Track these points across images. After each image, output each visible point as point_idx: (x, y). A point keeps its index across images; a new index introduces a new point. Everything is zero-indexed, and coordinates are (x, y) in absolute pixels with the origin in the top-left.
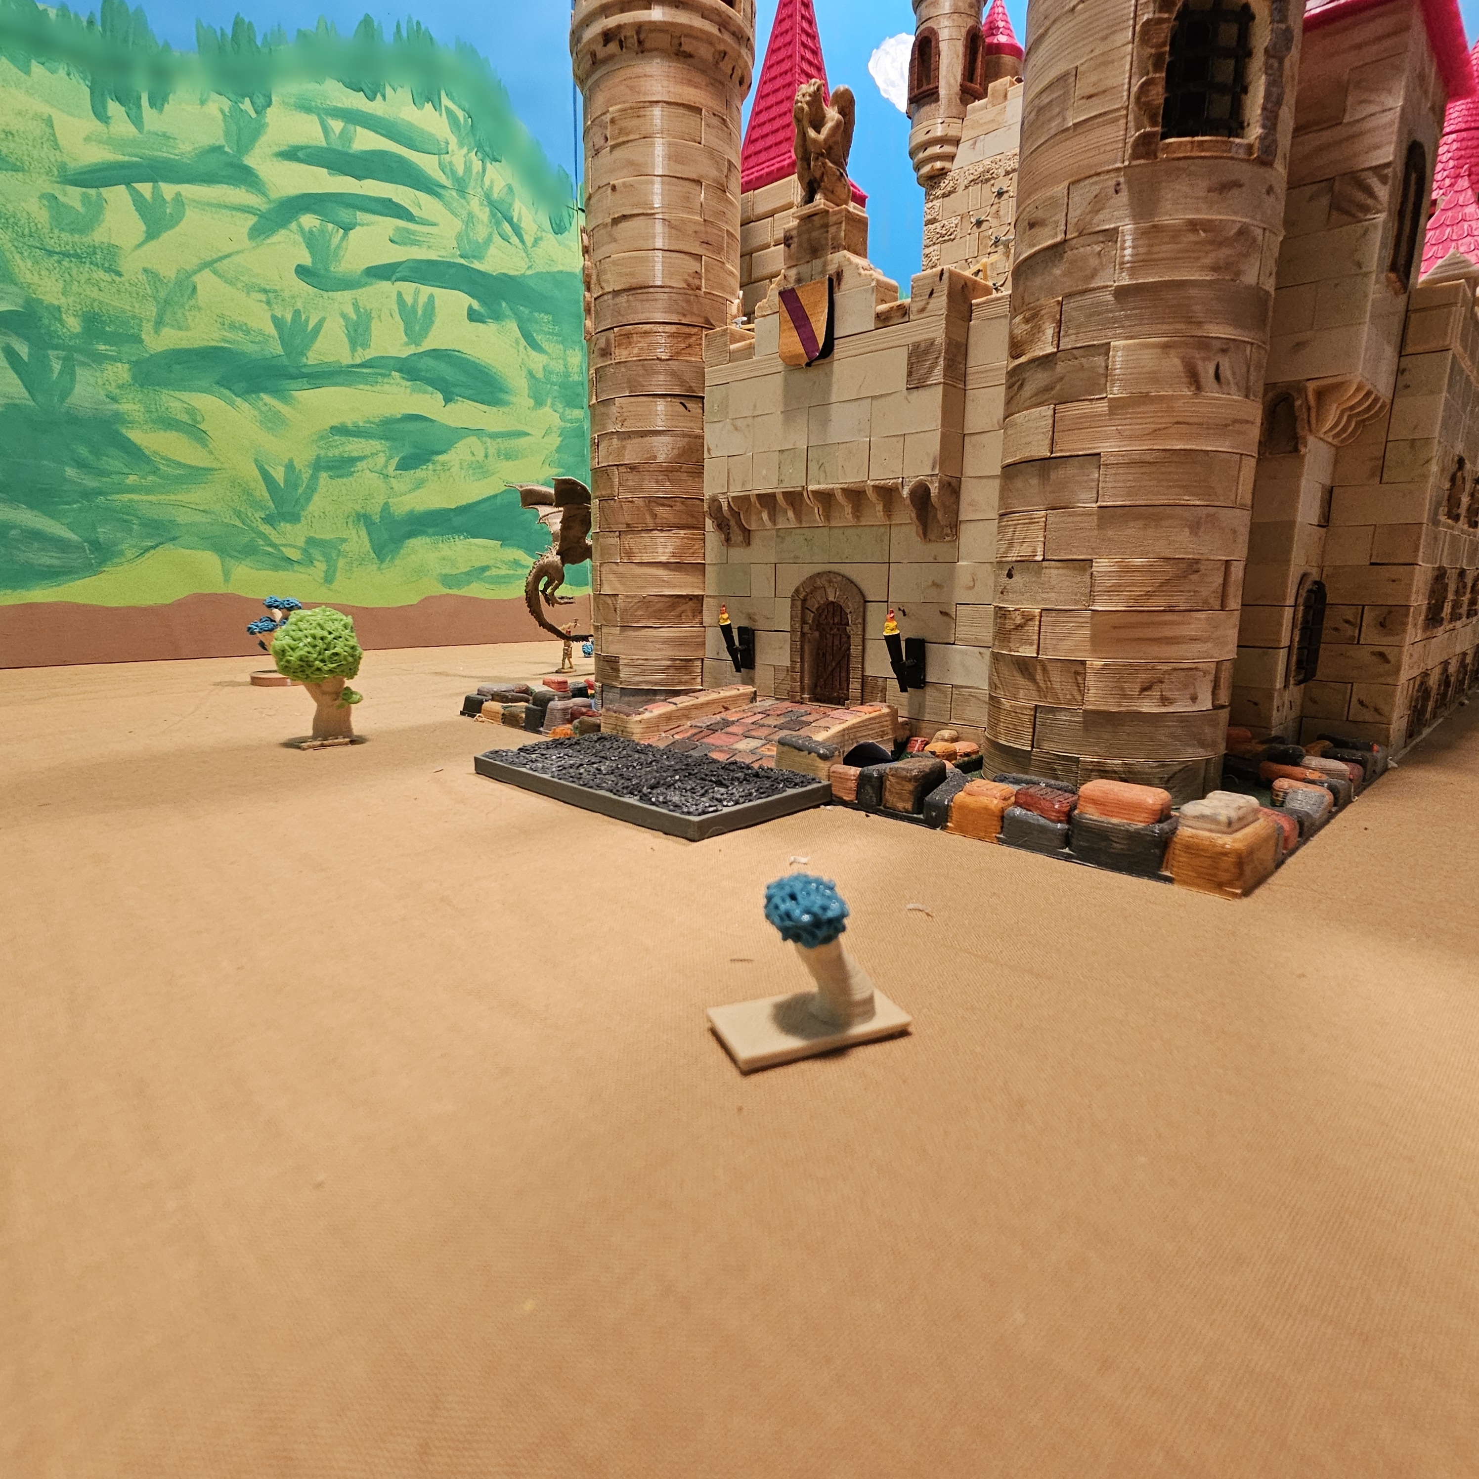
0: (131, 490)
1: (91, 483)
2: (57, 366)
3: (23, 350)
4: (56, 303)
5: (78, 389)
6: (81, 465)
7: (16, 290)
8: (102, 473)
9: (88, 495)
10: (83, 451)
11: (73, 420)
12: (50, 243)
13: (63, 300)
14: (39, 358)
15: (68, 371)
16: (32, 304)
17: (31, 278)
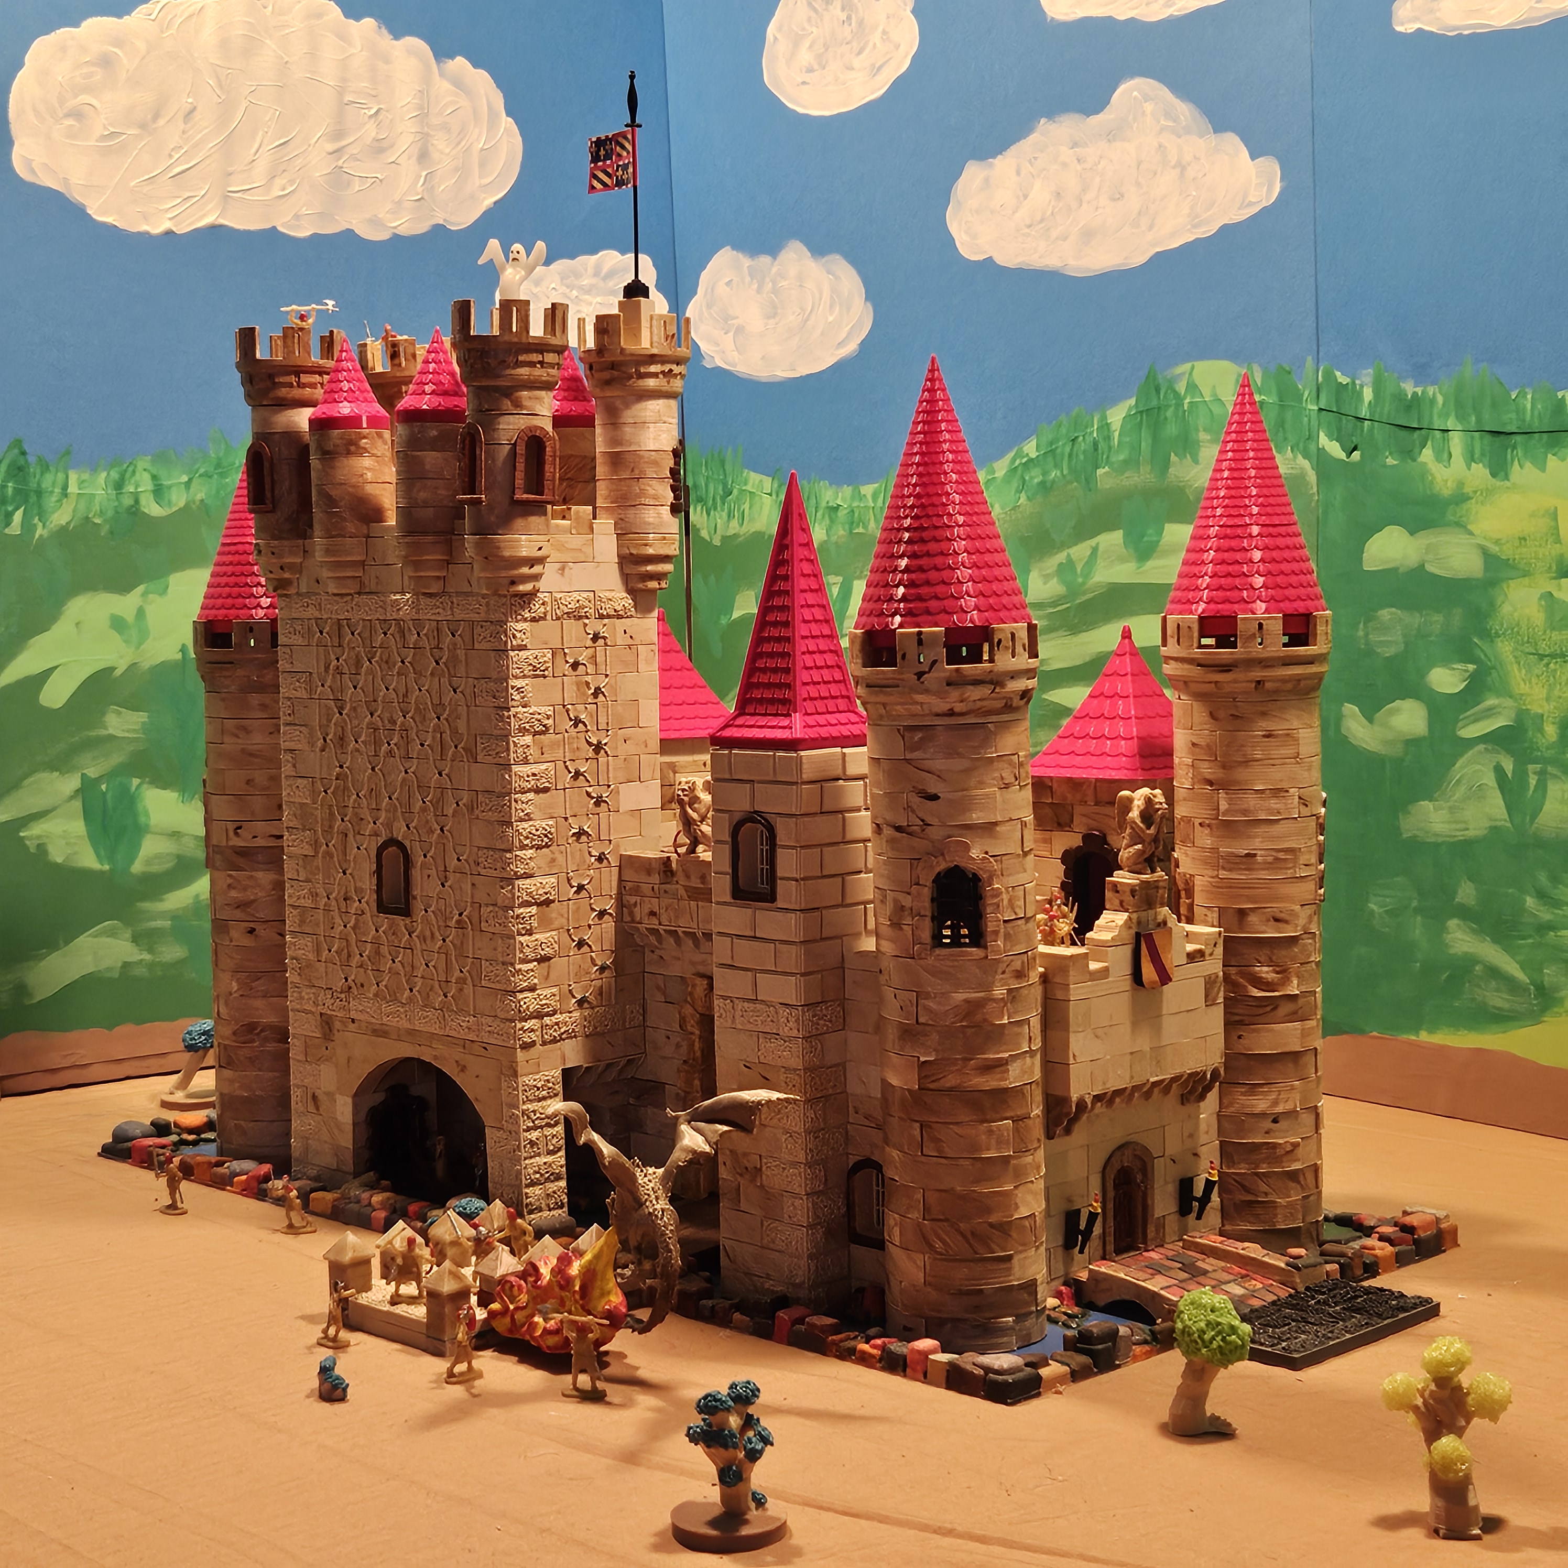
1: (1546, 915)
2: (1533, 780)
3: (1508, 766)
4: (1540, 711)
5: (1547, 807)
6: (1541, 894)
7: (1509, 702)
8: (1556, 904)
9: (1541, 929)
10: (1544, 878)
11: (1539, 842)
12: (1543, 648)
13: (1547, 707)
14: (1520, 774)
15: (1542, 786)
16: (1522, 716)
17: (1523, 688)
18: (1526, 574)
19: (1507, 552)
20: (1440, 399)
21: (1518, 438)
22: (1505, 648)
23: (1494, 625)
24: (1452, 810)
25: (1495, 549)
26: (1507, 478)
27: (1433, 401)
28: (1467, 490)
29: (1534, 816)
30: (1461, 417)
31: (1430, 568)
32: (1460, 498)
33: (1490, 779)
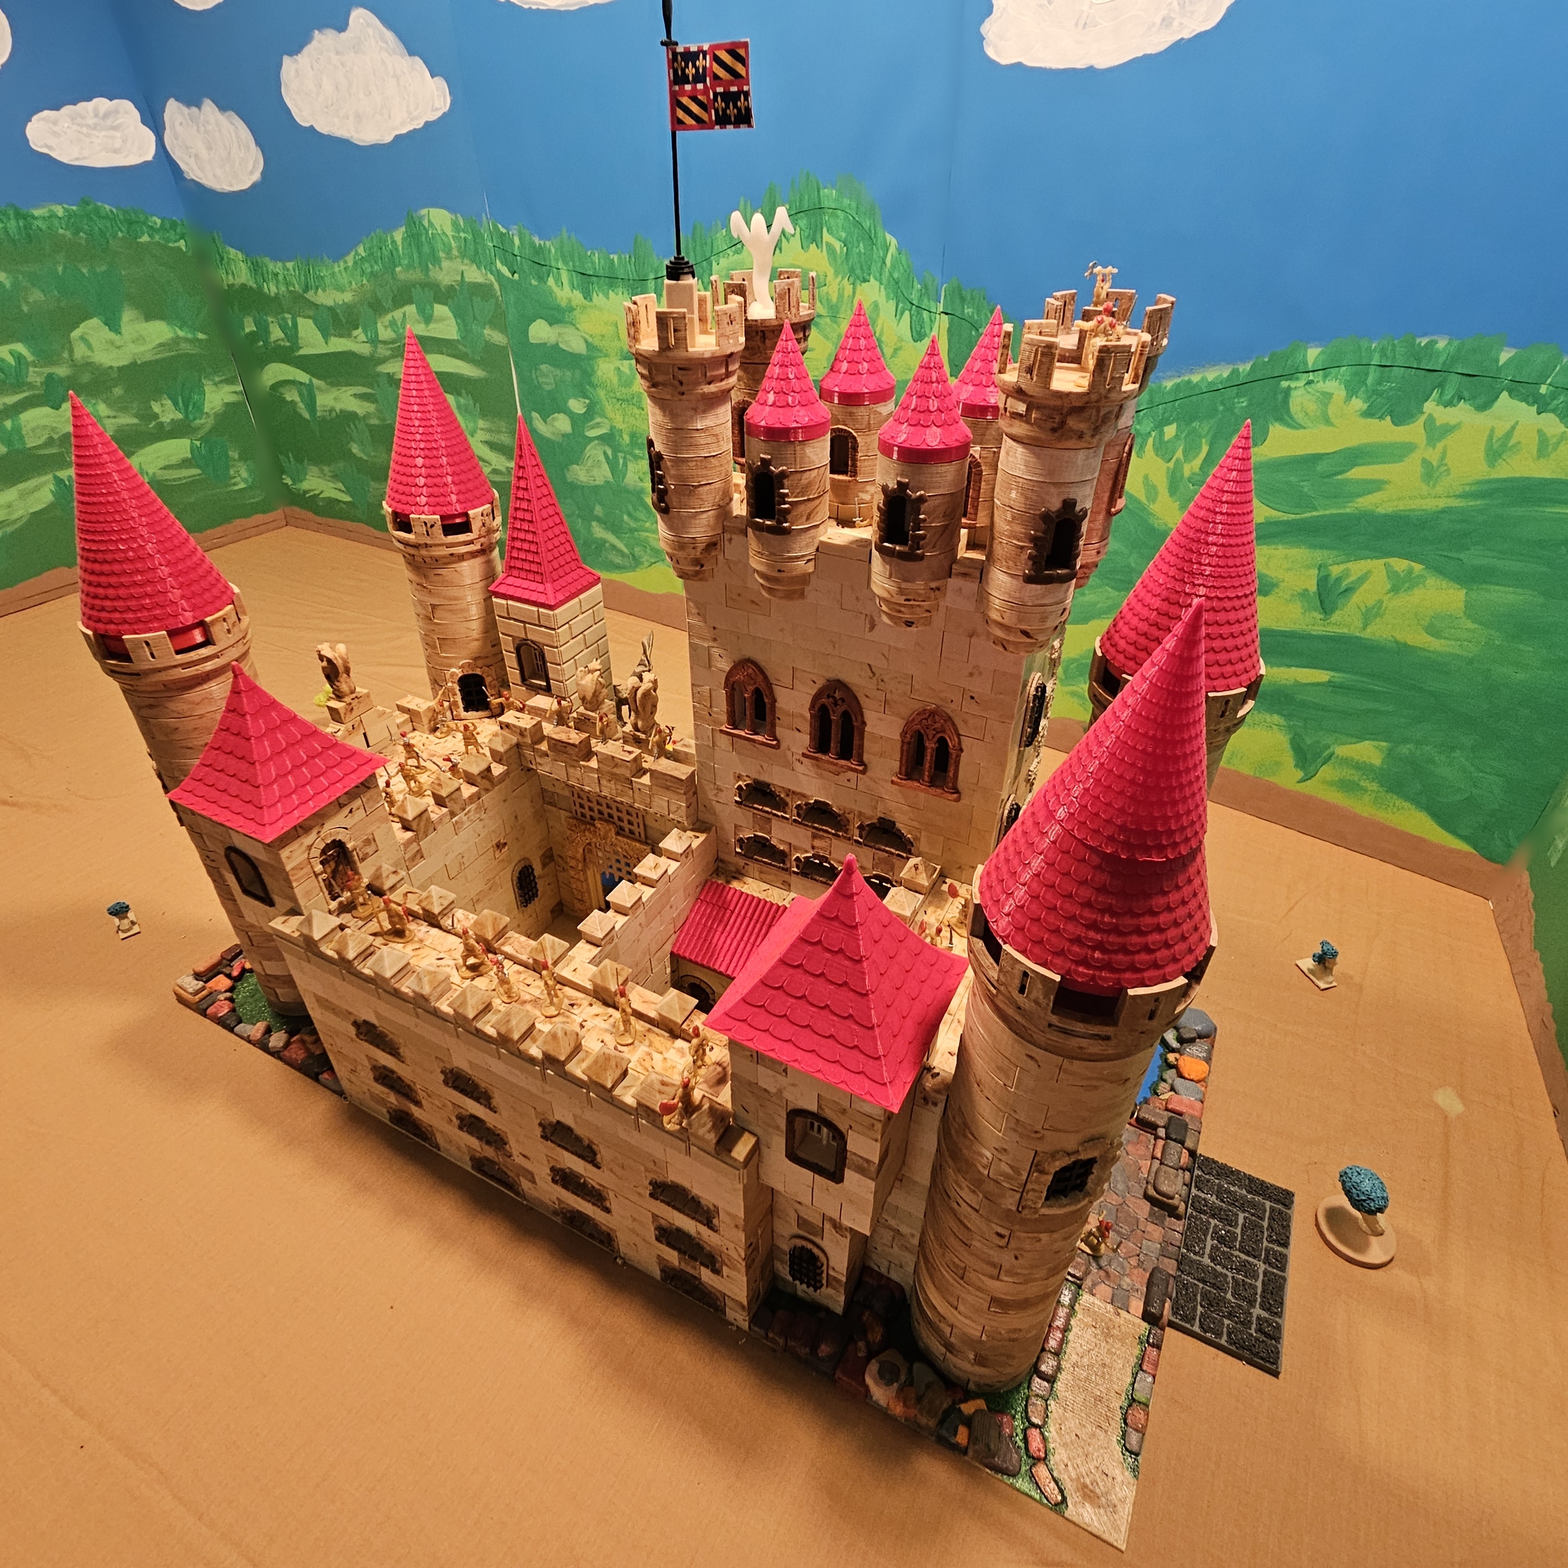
0: (647, 531)
1: (633, 524)
2: (621, 461)
3: (610, 453)
4: (620, 427)
5: (629, 474)
6: (630, 515)
7: (606, 421)
8: (636, 520)
9: (632, 530)
10: (630, 508)
11: (627, 491)
12: (618, 394)
14: (615, 457)
15: (625, 465)
16: (612, 428)
17: (611, 414)
18: (606, 356)
19: (596, 342)
20: (553, 250)
21: (594, 279)
22: (602, 393)
23: (594, 380)
24: (588, 471)
25: (590, 340)
26: (591, 300)
27: (550, 251)
28: (574, 304)
29: (624, 478)
30: (565, 263)
31: (561, 345)
32: (571, 309)
33: (602, 458)
